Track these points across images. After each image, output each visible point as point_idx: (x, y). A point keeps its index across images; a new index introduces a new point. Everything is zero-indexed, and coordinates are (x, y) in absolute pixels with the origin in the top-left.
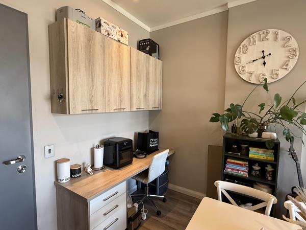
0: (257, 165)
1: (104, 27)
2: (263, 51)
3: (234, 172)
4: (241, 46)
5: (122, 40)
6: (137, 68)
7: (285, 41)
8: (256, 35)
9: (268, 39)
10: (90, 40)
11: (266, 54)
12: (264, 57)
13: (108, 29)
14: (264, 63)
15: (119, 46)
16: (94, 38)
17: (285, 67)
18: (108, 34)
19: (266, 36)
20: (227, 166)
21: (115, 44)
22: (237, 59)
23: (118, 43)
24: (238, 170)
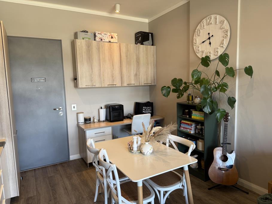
0: (200, 125)
1: (98, 36)
3: (185, 130)
4: (196, 31)
5: (112, 40)
7: (221, 24)
10: (89, 46)
12: (209, 38)
13: (101, 37)
14: (210, 43)
15: (110, 45)
16: (91, 44)
17: (222, 46)
18: (101, 40)
19: (210, 21)
20: (182, 125)
21: (107, 44)
23: (109, 43)
24: (187, 129)
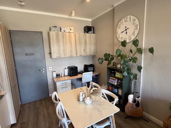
0: (120, 80)
2: (126, 27)
3: (111, 82)
4: (118, 25)
6: (79, 40)
7: (134, 21)
8: (123, 19)
9: (127, 21)
11: (127, 28)
12: (126, 30)
13: (64, 30)
14: (126, 33)
16: (59, 34)
17: (134, 34)
19: (126, 20)
20: (110, 80)
21: (68, 34)
22: (117, 31)
24: (113, 82)
